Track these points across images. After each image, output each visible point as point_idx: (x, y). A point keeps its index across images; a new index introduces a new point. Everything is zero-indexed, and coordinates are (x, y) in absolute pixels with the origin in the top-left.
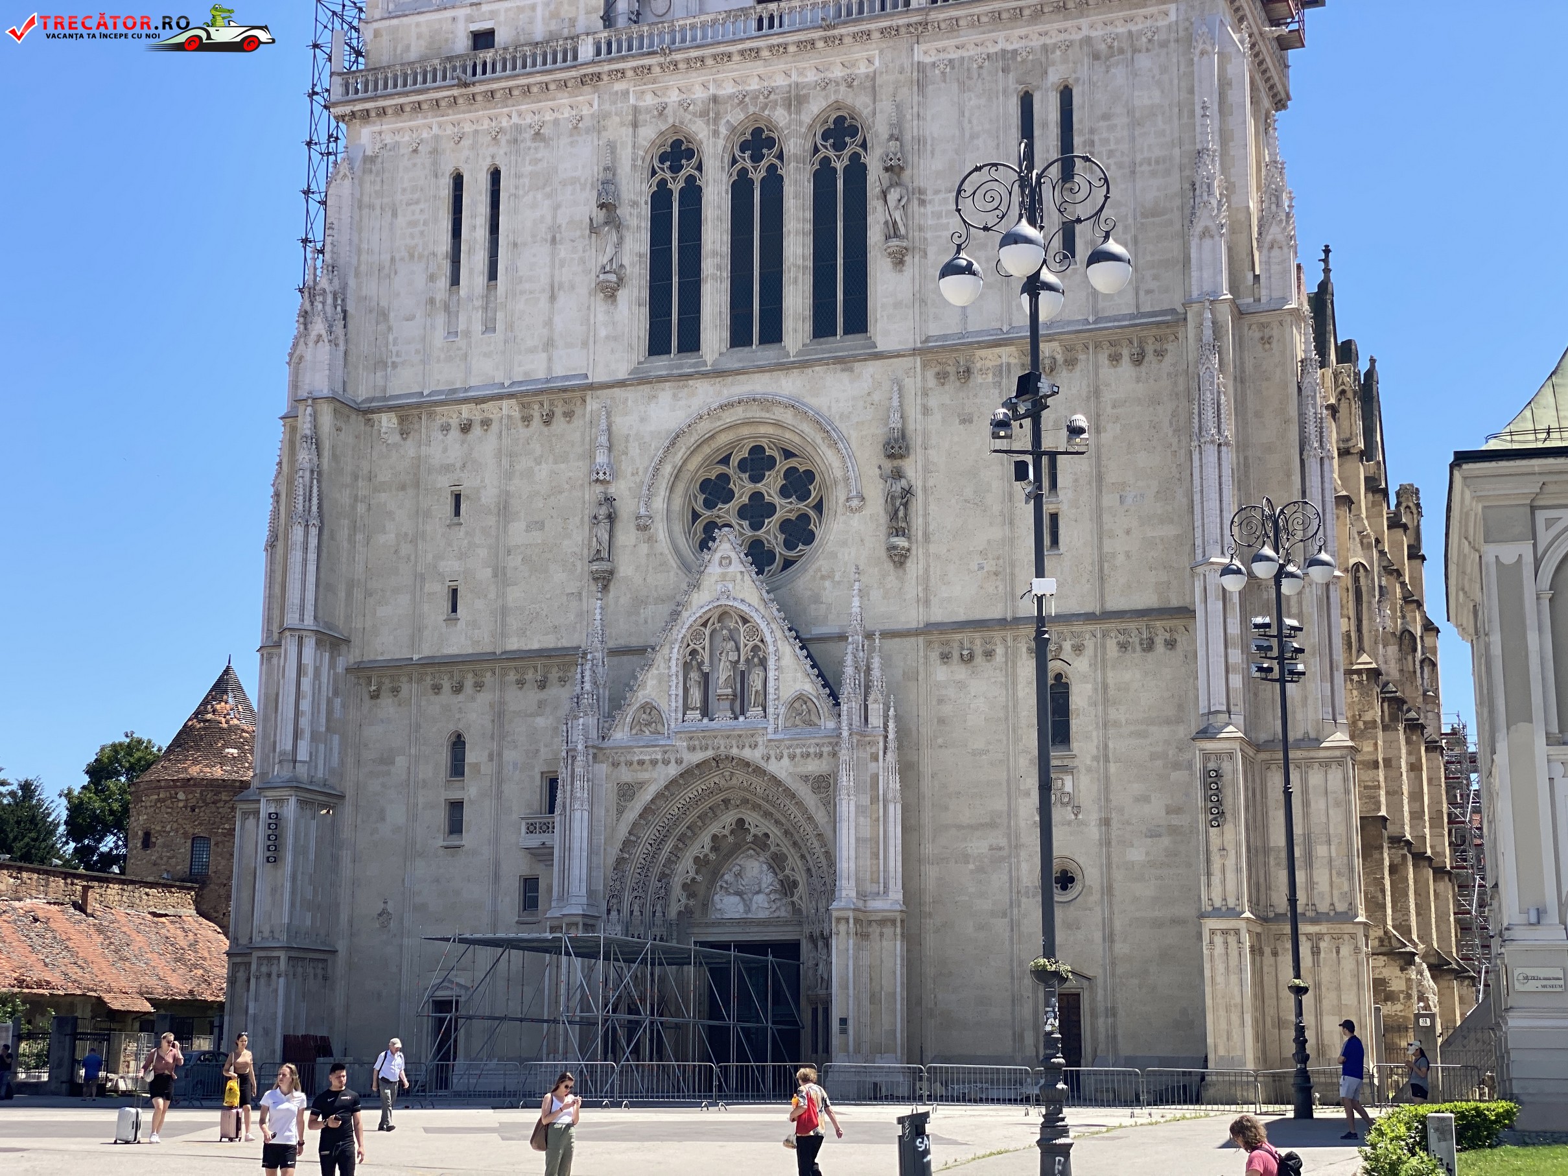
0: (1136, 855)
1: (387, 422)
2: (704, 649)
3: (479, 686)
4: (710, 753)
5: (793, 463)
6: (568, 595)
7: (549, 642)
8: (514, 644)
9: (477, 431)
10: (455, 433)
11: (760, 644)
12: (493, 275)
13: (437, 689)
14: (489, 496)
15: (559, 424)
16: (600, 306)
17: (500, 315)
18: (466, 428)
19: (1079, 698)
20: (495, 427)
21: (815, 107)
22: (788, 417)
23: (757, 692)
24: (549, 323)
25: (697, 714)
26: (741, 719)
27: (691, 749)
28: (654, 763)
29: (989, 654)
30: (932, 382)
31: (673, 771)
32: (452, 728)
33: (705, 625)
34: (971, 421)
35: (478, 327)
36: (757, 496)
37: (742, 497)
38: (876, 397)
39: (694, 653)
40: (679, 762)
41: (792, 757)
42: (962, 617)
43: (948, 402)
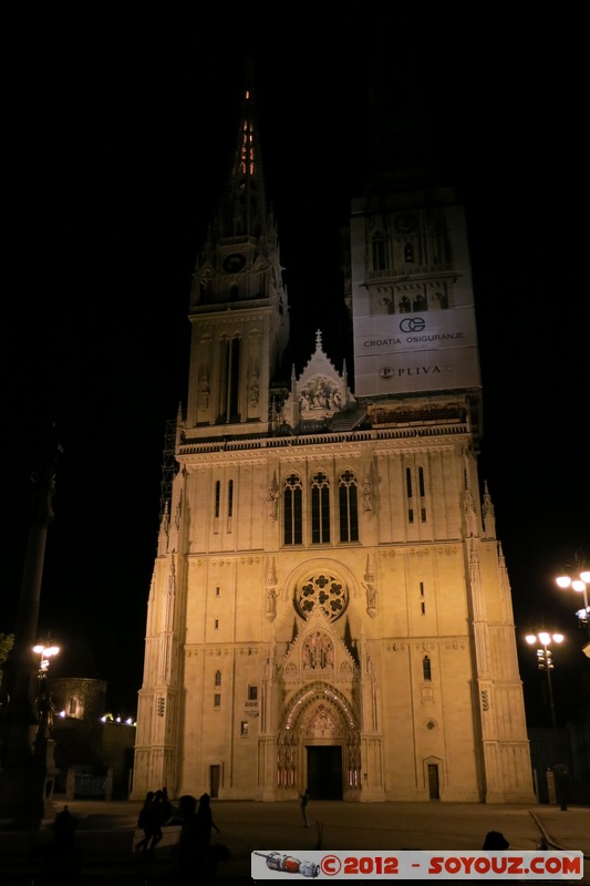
3: (226, 654)
4: (314, 680)
5: (334, 582)
7: (250, 639)
8: (239, 639)
9: (225, 566)
10: (217, 566)
11: (331, 644)
12: (230, 515)
13: (211, 654)
14: (230, 588)
15: (255, 565)
16: (268, 527)
17: (233, 528)
18: (221, 565)
19: (432, 665)
20: (232, 565)
21: (340, 468)
23: (330, 660)
26: (325, 669)
27: (307, 679)
30: (381, 558)
31: (301, 686)
32: (216, 668)
33: (311, 635)
34: (394, 572)
35: (225, 531)
37: (317, 593)
40: (303, 683)
41: (342, 682)
42: (394, 636)
43: (387, 564)
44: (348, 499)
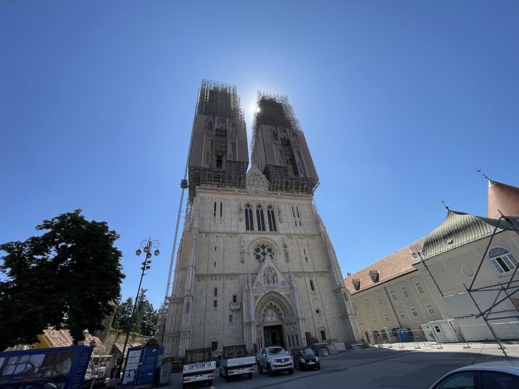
0: (327, 307)
1: (204, 235)
2: (267, 273)
3: (220, 279)
4: (270, 291)
5: (269, 247)
6: (236, 264)
7: (233, 272)
8: (226, 272)
9: (219, 238)
10: (215, 237)
11: (275, 273)
12: (221, 216)
13: (212, 279)
14: (222, 247)
15: (233, 238)
16: (240, 223)
17: (223, 222)
18: (217, 237)
19: (315, 283)
20: (222, 238)
21: (267, 204)
22: (269, 241)
23: (276, 280)
24: (231, 224)
26: (274, 284)
27: (267, 290)
28: (260, 292)
29: (302, 277)
30: (287, 239)
31: (264, 294)
32: (215, 287)
33: (266, 269)
34: (293, 244)
35: (219, 222)
36: (264, 252)
37: (262, 251)
38: (281, 239)
39: (265, 274)
40: (265, 292)
41: (283, 291)
42: (297, 271)
43: (290, 242)
44: (271, 215)
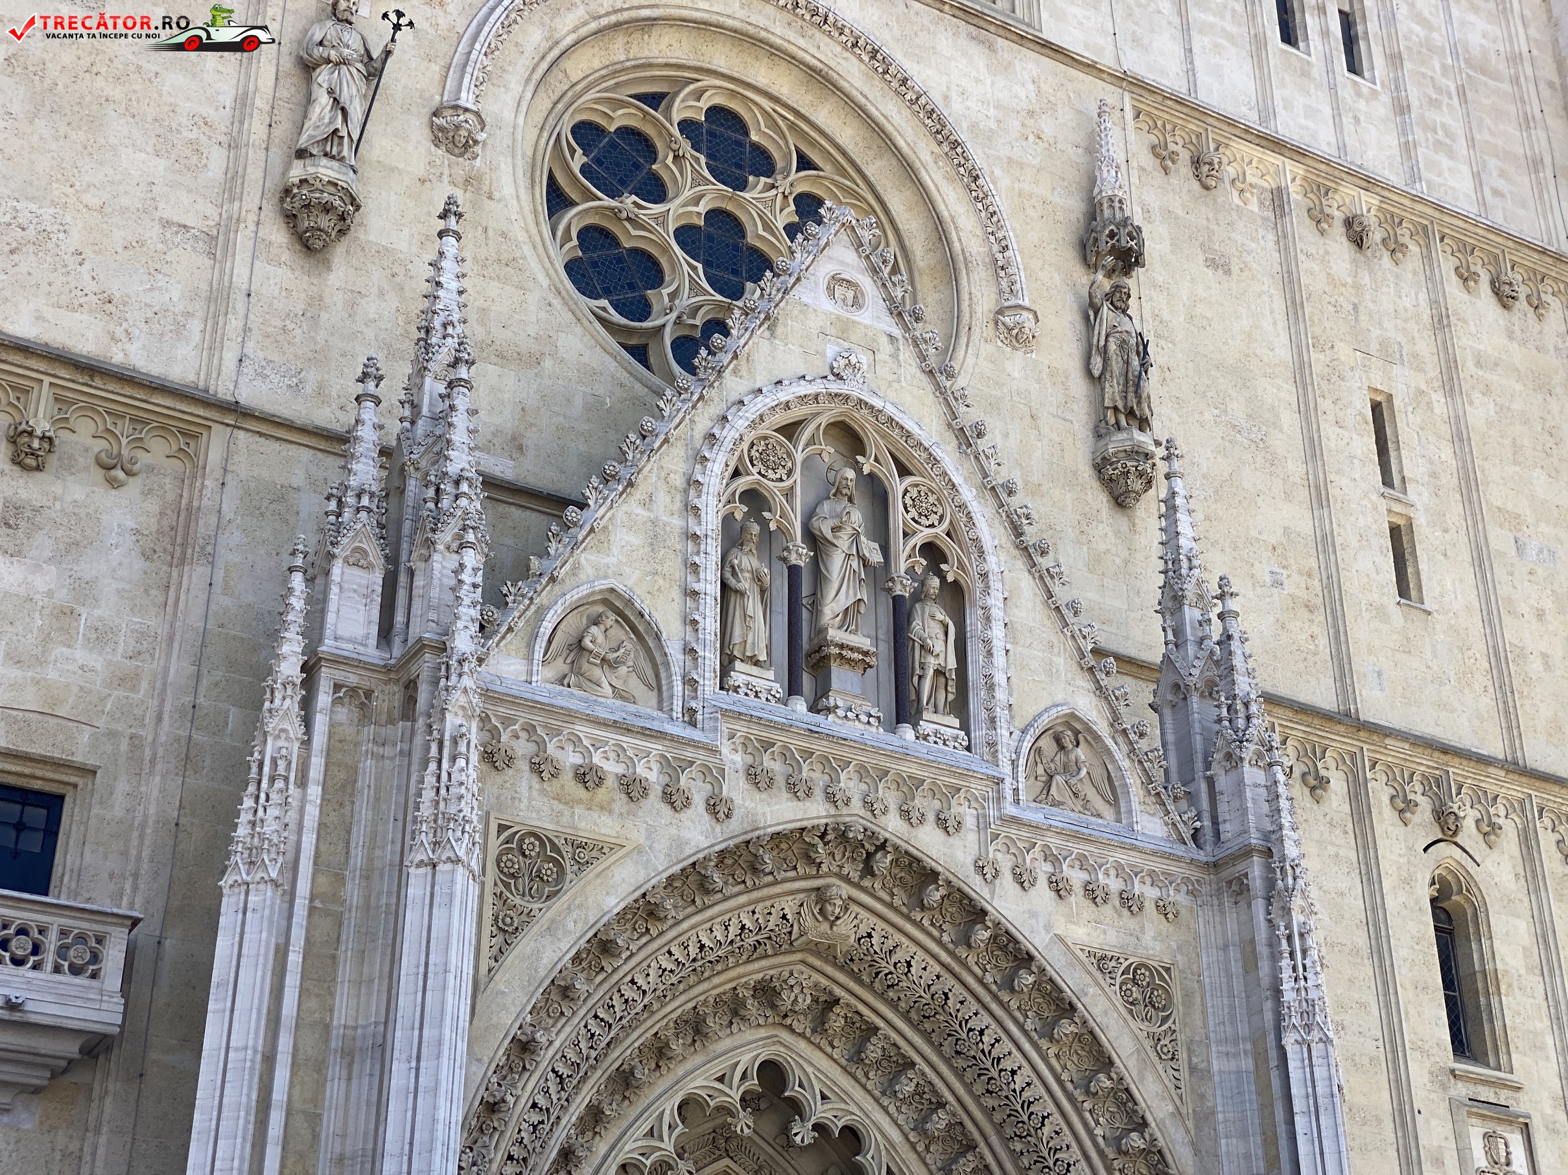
2: (789, 494)
4: (815, 811)
6: (167, 224)
11: (947, 544)
19: (1507, 946)
23: (939, 673)
25: (769, 681)
26: (907, 732)
27: (762, 780)
28: (632, 788)
30: (1147, 160)
31: (696, 834)
33: (790, 430)
34: (1228, 272)
36: (722, 222)
37: (688, 205)
38: (1047, 126)
39: (754, 499)
40: (717, 808)
41: (1059, 888)
43: (1180, 212)
